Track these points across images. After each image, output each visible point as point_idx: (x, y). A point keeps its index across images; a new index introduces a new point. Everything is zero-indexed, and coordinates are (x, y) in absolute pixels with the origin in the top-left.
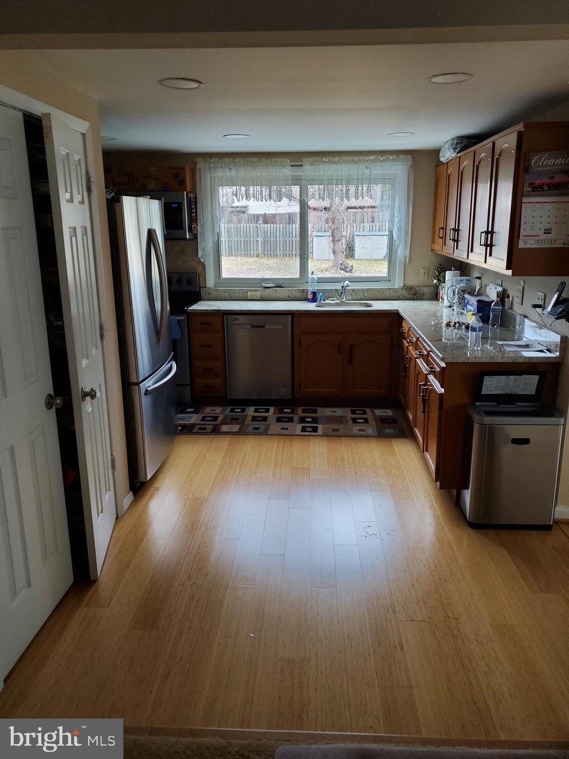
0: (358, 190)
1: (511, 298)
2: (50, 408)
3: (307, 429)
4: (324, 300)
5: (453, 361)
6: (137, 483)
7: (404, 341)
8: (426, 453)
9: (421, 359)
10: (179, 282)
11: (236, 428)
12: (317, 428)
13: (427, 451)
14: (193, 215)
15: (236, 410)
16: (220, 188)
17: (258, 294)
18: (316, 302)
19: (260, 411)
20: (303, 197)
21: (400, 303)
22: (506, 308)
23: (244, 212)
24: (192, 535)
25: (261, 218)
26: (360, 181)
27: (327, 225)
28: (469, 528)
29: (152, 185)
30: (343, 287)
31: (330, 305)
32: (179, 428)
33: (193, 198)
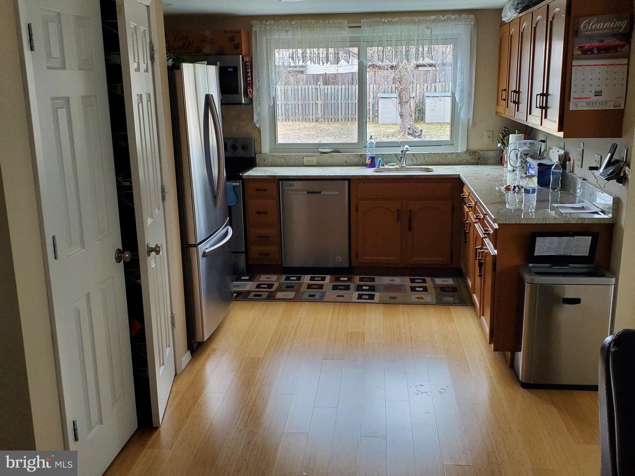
0: (418, 51)
1: (572, 162)
2: (120, 262)
3: (364, 297)
4: (383, 165)
5: (505, 223)
6: (194, 343)
7: (465, 207)
8: (482, 317)
9: (479, 224)
10: (234, 147)
11: (291, 295)
12: (374, 295)
13: (483, 315)
14: (248, 79)
15: (291, 278)
16: (276, 51)
17: (314, 160)
18: (375, 167)
19: (316, 279)
20: (361, 59)
21: (462, 167)
22: (567, 171)
23: (302, 72)
24: (249, 390)
25: (321, 79)
26: (420, 41)
27: (394, 85)
28: (522, 388)
29: (207, 50)
30: (402, 151)
31: (389, 170)
32: (235, 295)
33: (248, 62)
